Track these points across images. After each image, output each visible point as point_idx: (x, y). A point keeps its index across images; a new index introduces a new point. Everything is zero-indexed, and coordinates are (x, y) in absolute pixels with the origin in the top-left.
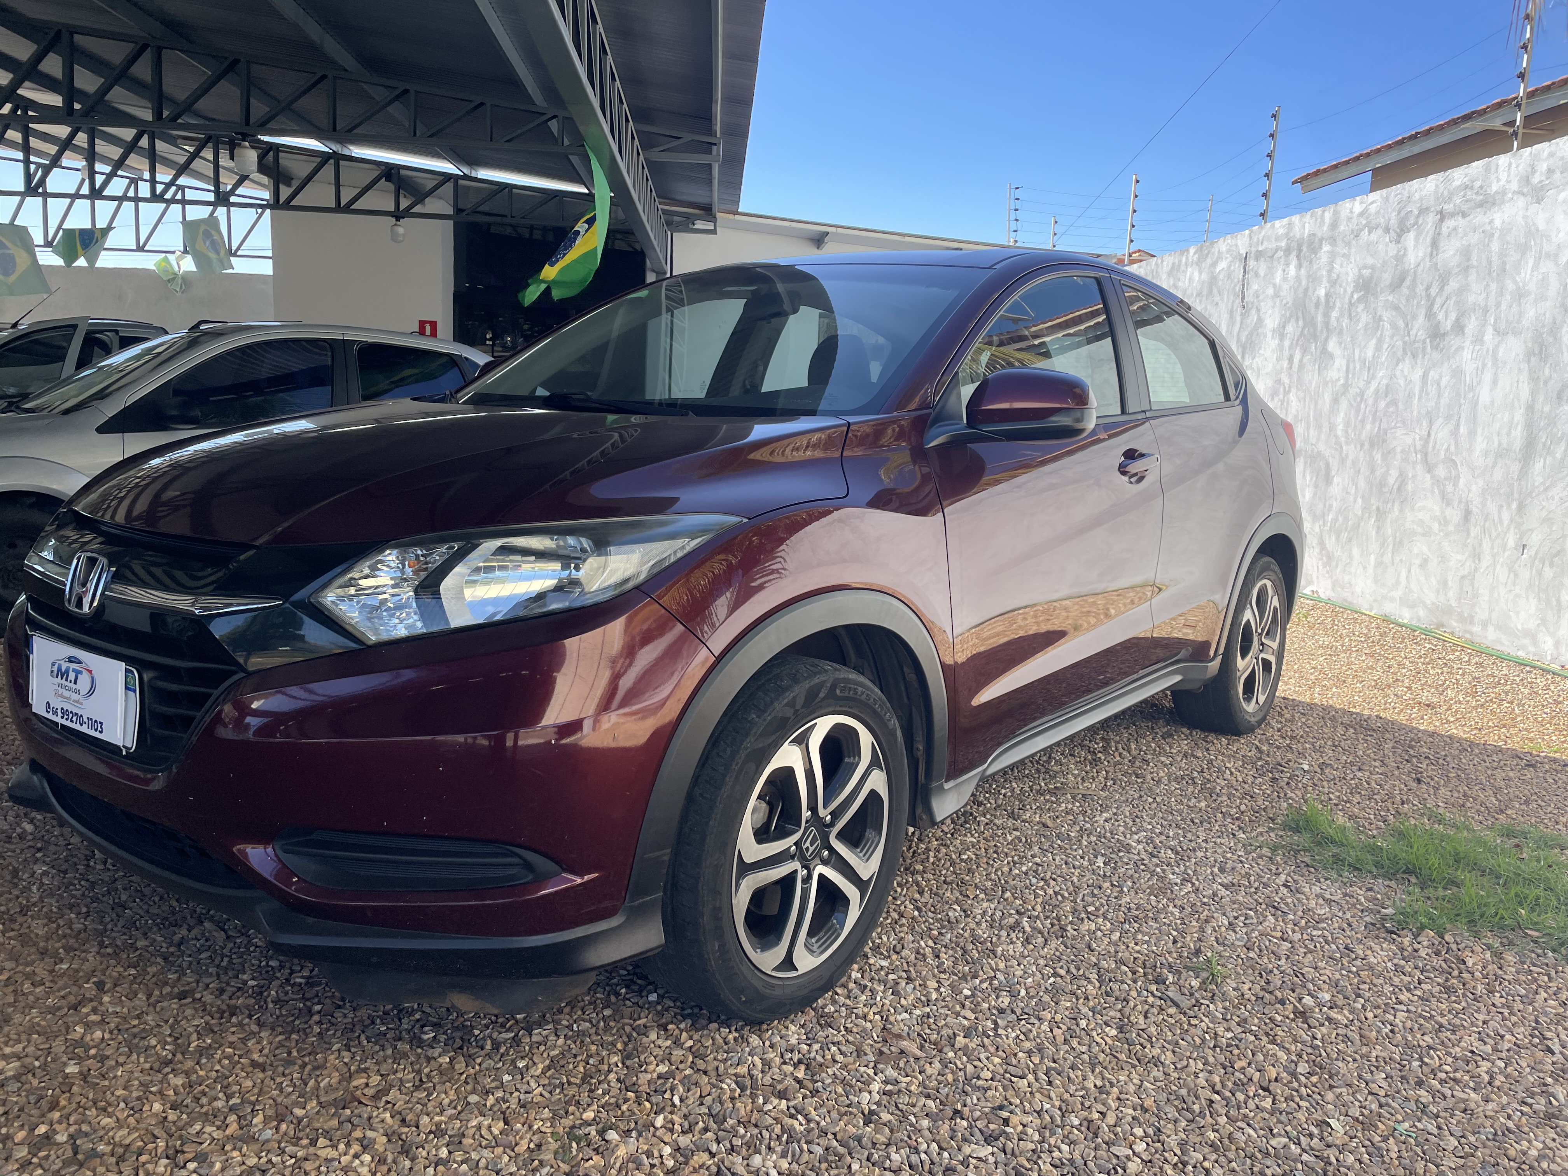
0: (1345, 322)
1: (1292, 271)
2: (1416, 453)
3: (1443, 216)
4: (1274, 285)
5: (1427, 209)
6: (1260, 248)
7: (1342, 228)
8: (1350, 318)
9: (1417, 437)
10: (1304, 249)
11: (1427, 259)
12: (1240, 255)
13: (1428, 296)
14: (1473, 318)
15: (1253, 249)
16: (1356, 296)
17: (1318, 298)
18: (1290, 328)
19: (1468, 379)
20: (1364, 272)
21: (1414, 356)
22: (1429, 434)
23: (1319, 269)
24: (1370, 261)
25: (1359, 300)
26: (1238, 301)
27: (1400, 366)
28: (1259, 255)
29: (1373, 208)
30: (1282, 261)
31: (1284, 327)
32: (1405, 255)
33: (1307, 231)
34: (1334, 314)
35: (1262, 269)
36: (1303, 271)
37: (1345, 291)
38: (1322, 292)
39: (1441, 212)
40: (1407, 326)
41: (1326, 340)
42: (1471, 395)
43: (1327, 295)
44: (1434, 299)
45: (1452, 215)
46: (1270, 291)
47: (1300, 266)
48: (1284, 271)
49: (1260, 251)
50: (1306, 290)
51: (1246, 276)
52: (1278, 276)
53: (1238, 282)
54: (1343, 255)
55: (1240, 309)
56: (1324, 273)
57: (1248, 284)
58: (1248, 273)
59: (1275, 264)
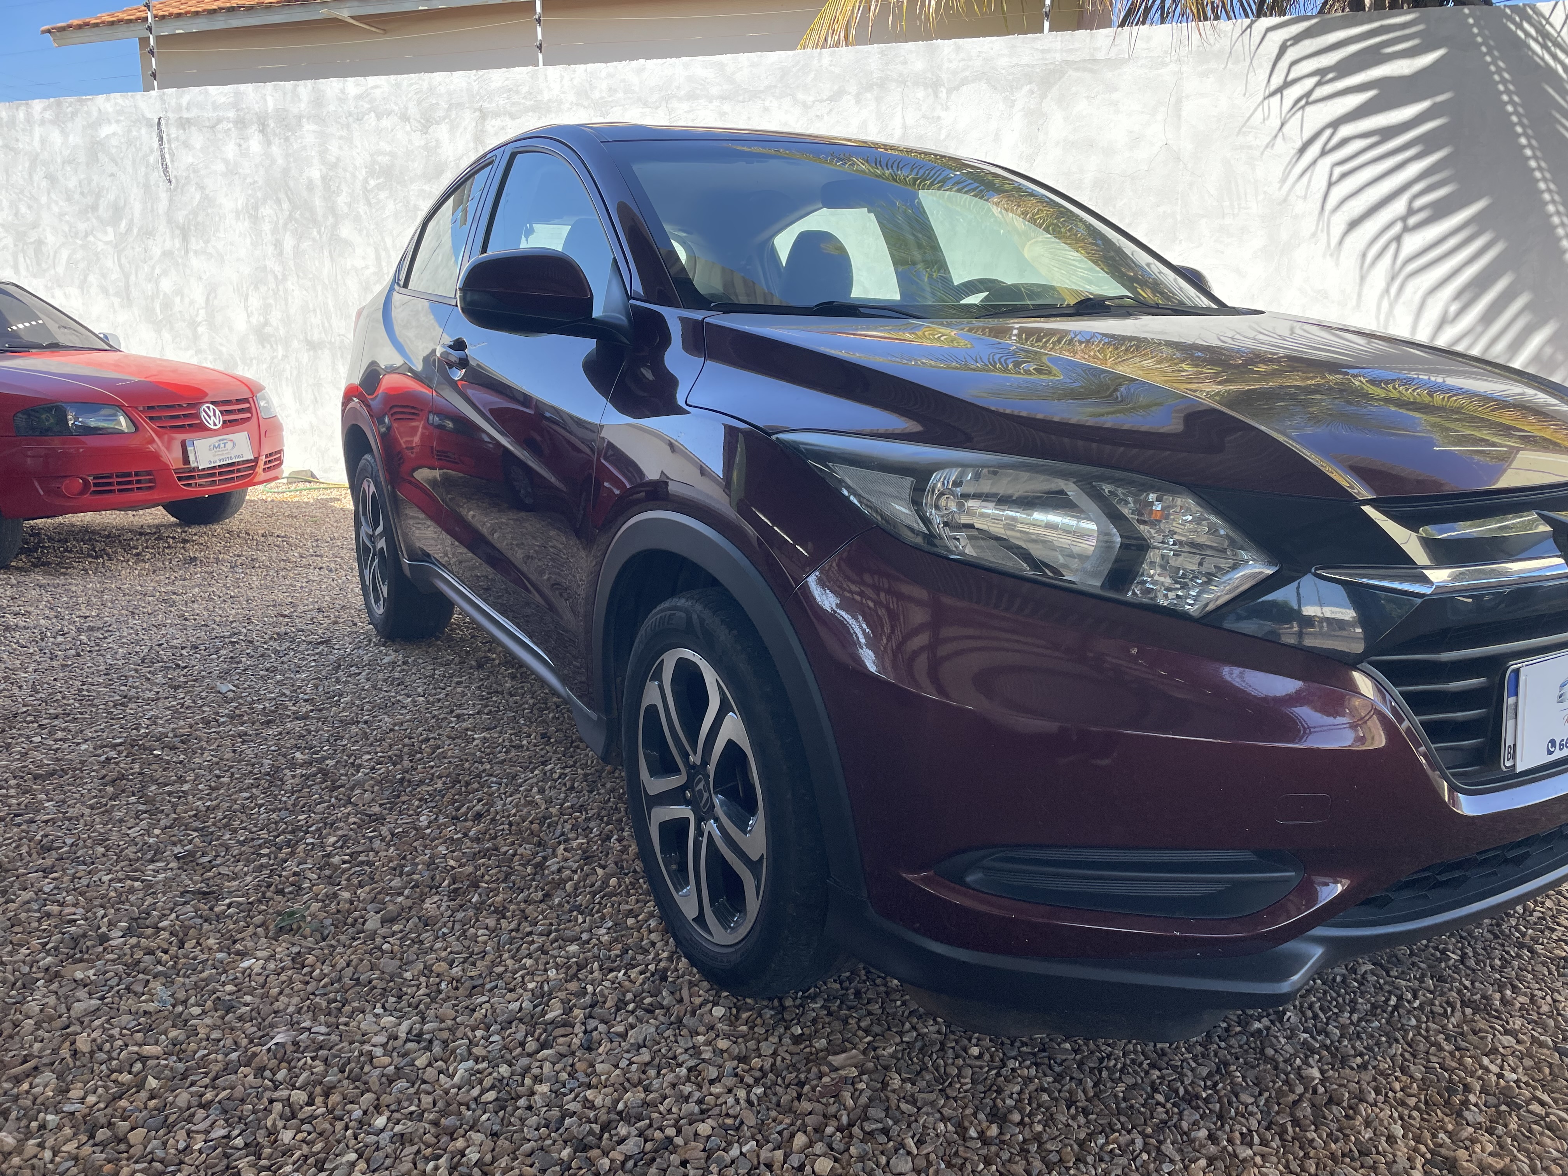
0: (362, 208)
1: (255, 146)
3: (483, 114)
6: (186, 115)
7: (332, 108)
8: (369, 204)
10: (271, 123)
12: (148, 120)
15: (172, 116)
16: (372, 183)
17: (310, 181)
18: (267, 210)
20: (379, 158)
23: (304, 148)
24: (384, 146)
26: (157, 175)
29: (378, 93)
30: (233, 134)
31: (256, 208)
33: (270, 104)
34: (341, 200)
35: (198, 140)
38: (315, 174)
39: (481, 110)
41: (335, 226)
45: (496, 115)
46: (220, 167)
47: (269, 143)
48: (240, 145)
49: (187, 119)
50: (286, 171)
51: (166, 145)
52: (230, 150)
53: (152, 151)
54: (341, 138)
55: (163, 185)
56: (313, 153)
57: (172, 155)
58: (169, 142)
59: (220, 136)
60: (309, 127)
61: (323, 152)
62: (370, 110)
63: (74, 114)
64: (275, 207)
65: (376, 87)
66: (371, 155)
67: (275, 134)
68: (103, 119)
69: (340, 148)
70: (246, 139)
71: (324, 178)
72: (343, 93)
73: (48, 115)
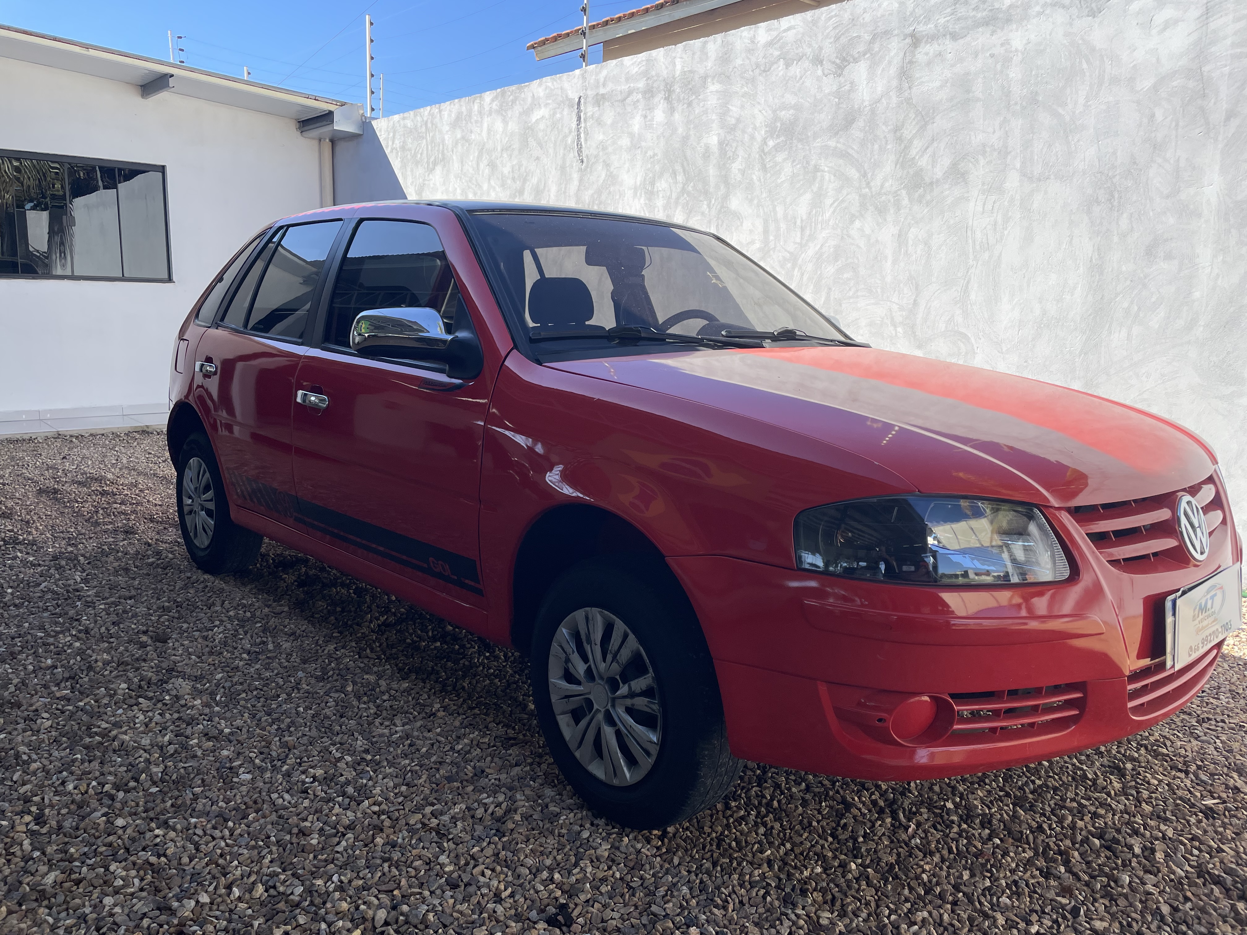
0: (756, 175)
1: (659, 115)
2: (895, 327)
3: (916, 40)
4: (631, 135)
5: (887, 33)
6: (602, 91)
7: (739, 62)
8: (764, 168)
9: (895, 307)
10: (677, 88)
11: (893, 94)
12: (571, 100)
13: (900, 139)
14: (982, 162)
15: (590, 93)
16: (771, 143)
17: (707, 148)
18: (662, 185)
19: (978, 235)
20: (782, 114)
21: (881, 211)
22: (915, 303)
23: (706, 112)
24: (790, 99)
25: (777, 148)
26: (573, 155)
27: (857, 224)
28: (600, 100)
29: (790, 36)
30: (641, 105)
31: (653, 183)
32: (853, 89)
33: (679, 67)
34: (736, 166)
35: (609, 116)
36: (677, 116)
37: (752, 138)
38: (713, 140)
39: (913, 35)
40: (865, 175)
41: (726, 197)
42: (986, 255)
43: (722, 144)
44: (911, 141)
45: (933, 38)
46: (625, 142)
47: (672, 110)
48: (645, 117)
49: (603, 94)
50: (685, 139)
51: (583, 125)
52: (636, 124)
53: (570, 132)
54: (745, 95)
55: (576, 164)
56: (714, 117)
57: (587, 134)
58: (585, 120)
59: (629, 109)
60: (714, 87)
61: (724, 114)
62: (779, 58)
63: (513, 102)
64: (670, 180)
65: (789, 29)
66: (774, 111)
67: (679, 100)
68: (536, 103)
69: (742, 107)
70: (651, 109)
71: (721, 143)
72: (753, 42)
73: (495, 106)
